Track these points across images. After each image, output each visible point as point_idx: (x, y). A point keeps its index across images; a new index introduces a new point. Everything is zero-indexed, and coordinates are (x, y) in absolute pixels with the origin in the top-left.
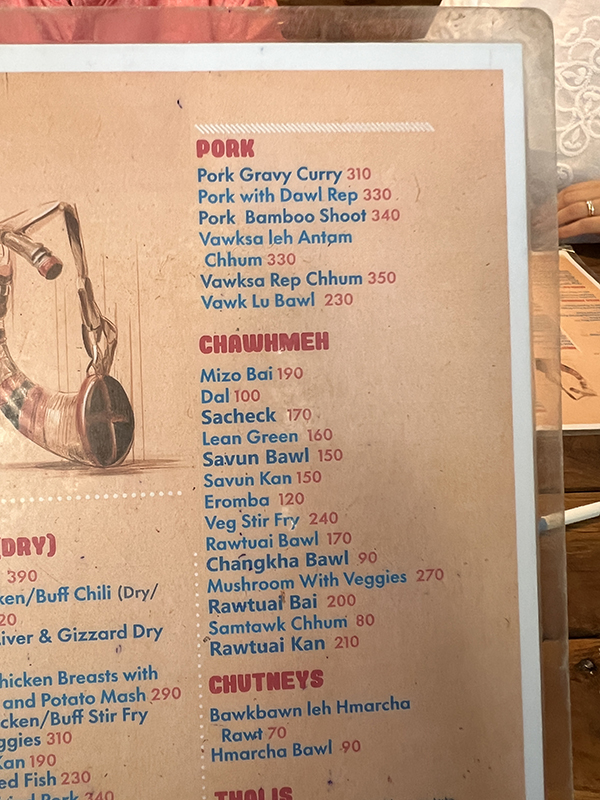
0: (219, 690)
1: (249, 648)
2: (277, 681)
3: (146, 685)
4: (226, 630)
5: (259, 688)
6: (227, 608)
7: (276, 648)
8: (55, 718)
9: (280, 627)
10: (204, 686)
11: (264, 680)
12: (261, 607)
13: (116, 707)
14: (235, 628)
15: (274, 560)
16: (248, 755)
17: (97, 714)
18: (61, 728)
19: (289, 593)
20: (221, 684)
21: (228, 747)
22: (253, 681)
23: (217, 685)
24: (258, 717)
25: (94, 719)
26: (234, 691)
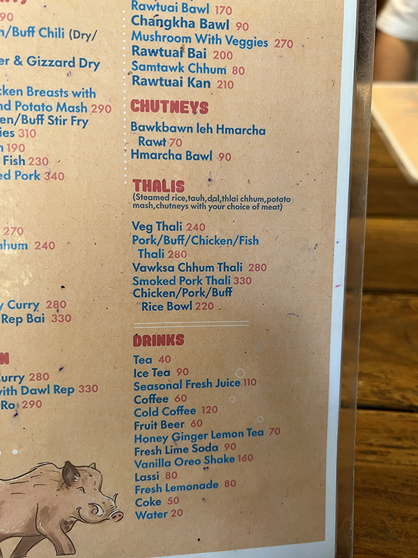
0: (137, 110)
1: (159, 82)
2: (178, 107)
3: (88, 102)
4: (144, 68)
5: (165, 111)
6: (144, 53)
7: (178, 84)
8: (25, 119)
9: (181, 69)
10: (127, 106)
11: (168, 105)
12: (168, 54)
13: (67, 115)
14: (150, 67)
15: (178, 21)
16: (155, 156)
17: (54, 119)
18: (29, 127)
19: (187, 46)
20: (139, 106)
21: (143, 149)
22: (161, 105)
23: (136, 106)
24: (164, 130)
25: (51, 122)
26: (148, 111)
